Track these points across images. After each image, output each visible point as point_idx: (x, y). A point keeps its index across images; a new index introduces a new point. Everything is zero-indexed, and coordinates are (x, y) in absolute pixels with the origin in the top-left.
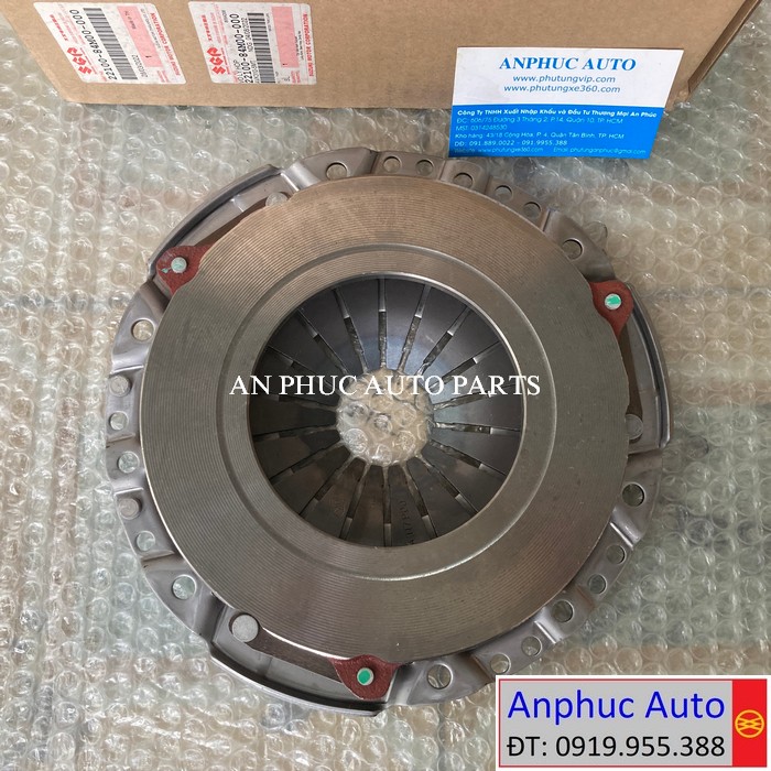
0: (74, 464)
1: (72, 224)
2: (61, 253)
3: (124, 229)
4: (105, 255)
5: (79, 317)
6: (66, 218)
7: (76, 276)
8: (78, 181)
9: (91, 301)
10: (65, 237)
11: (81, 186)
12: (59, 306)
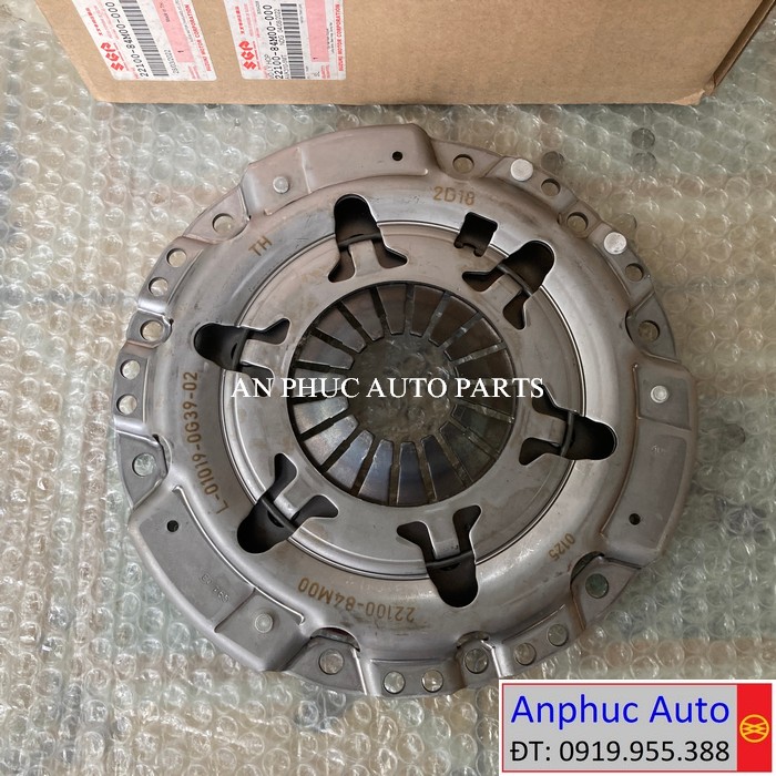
0: (103, 458)
1: (102, 220)
2: (90, 248)
3: (154, 224)
4: (135, 250)
5: (108, 311)
6: (96, 214)
7: (106, 271)
8: (107, 177)
9: (121, 296)
10: (95, 232)
11: (111, 183)
12: (88, 300)
